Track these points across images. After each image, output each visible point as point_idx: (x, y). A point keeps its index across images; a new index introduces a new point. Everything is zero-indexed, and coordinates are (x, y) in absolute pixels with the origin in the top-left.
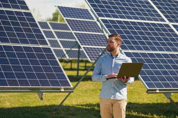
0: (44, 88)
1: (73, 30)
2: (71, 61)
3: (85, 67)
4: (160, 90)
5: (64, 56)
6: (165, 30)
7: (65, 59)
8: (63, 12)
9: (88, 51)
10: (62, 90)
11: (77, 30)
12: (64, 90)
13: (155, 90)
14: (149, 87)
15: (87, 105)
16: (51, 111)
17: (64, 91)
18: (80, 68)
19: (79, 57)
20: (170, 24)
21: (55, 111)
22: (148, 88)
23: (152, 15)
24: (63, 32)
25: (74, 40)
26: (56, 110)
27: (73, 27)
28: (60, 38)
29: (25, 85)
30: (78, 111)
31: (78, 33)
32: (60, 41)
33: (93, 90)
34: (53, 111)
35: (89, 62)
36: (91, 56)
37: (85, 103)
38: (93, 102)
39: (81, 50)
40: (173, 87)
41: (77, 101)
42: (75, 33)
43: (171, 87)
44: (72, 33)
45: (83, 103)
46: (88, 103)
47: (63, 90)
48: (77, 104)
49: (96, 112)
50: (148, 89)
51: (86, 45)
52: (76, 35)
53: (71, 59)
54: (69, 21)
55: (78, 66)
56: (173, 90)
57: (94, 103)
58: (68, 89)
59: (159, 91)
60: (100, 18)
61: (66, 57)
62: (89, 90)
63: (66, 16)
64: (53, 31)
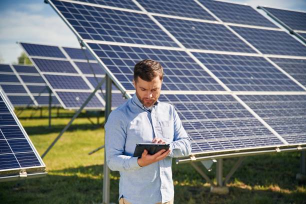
2: (41, 109)
3: (58, 114)
4: (196, 156)
5: (32, 102)
7: (34, 106)
10: (21, 175)
12: (28, 173)
13: (190, 157)
15: (65, 171)
16: (12, 188)
17: (26, 176)
18: (52, 115)
19: (50, 104)
21: (17, 187)
25: (43, 85)
26: (19, 185)
30: (53, 183)
32: (26, 85)
33: (71, 146)
34: (14, 187)
35: (63, 108)
37: (63, 168)
38: (74, 164)
39: (52, 95)
41: (51, 164)
45: (60, 167)
46: (67, 167)
47: (24, 175)
48: (51, 169)
49: (80, 182)
53: (40, 106)
55: (50, 113)
57: (76, 167)
58: (35, 170)
59: (196, 158)
60: (85, 41)
62: (67, 144)
64: (17, 74)
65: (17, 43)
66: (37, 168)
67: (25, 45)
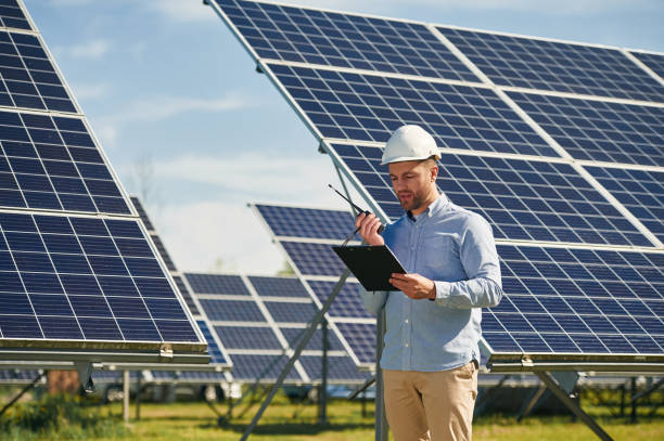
0: (95, 347)
1: (303, 273)
4: (534, 358)
6: (556, 181)
8: (274, 221)
9: (351, 335)
10: (163, 354)
11: (315, 274)
12: (174, 352)
13: (519, 359)
14: (494, 349)
17: (171, 355)
20: (578, 165)
22: (492, 352)
23: (513, 138)
24: (291, 304)
25: (307, 301)
27: (303, 264)
28: (282, 321)
29: (23, 333)
31: (321, 282)
32: (281, 329)
36: (362, 350)
40: (584, 350)
42: (309, 282)
43: (577, 350)
44: (298, 281)
47: (169, 354)
50: (493, 355)
51: (343, 316)
52: (314, 288)
54: (291, 246)
56: (585, 359)
58: (188, 349)
59: (534, 362)
61: (299, 377)
63: (281, 232)
64: (258, 300)
65: (249, 205)
66: (191, 345)
67: (267, 212)
